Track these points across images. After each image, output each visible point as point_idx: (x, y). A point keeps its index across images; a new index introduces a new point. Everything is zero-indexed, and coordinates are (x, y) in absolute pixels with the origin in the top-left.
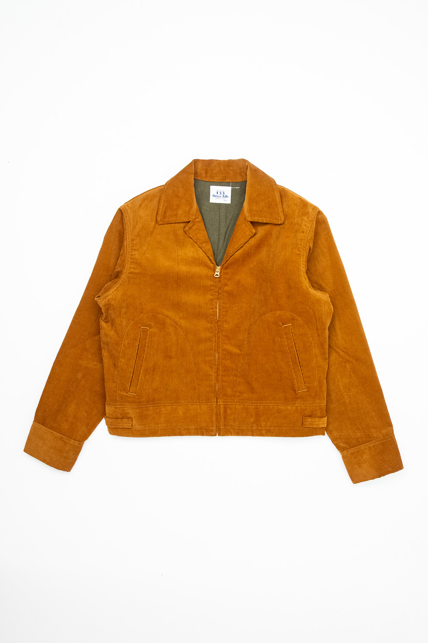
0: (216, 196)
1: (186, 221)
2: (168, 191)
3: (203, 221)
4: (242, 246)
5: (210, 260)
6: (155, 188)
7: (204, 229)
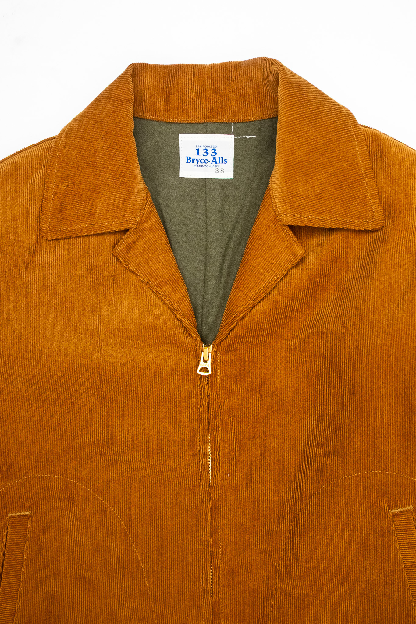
0: (195, 161)
1: (117, 229)
2: (66, 151)
3: (161, 227)
4: (268, 291)
5: (185, 328)
6: (34, 145)
7: (167, 247)
